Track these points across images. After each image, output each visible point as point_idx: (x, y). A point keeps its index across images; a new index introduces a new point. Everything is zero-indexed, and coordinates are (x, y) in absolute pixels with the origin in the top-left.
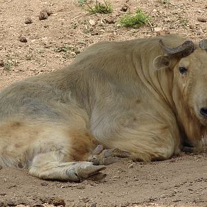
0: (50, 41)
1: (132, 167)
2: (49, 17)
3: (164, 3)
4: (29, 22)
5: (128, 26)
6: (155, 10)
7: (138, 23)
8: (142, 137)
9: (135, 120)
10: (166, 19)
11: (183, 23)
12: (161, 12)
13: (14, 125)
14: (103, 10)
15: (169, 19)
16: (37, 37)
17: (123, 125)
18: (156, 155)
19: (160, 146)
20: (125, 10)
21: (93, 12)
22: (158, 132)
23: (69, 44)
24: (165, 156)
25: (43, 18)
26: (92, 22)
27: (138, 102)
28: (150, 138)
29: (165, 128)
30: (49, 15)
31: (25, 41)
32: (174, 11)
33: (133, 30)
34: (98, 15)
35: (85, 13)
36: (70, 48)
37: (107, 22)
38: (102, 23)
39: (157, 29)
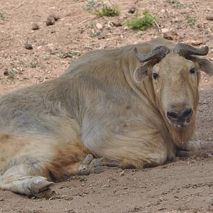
0: (56, 47)
1: (123, 175)
2: (56, 23)
3: (173, 3)
4: (36, 28)
5: (135, 28)
6: (163, 11)
7: (145, 25)
8: (134, 144)
9: (125, 126)
10: (174, 20)
11: (191, 22)
12: (169, 12)
13: (3, 138)
14: (111, 13)
15: (177, 19)
16: (43, 44)
17: (113, 132)
18: (149, 162)
19: (152, 152)
20: (132, 12)
21: (101, 16)
22: (149, 138)
23: (75, 49)
24: (158, 162)
25: (50, 24)
26: (99, 26)
27: (128, 108)
28: (141, 144)
29: (157, 133)
30: (56, 20)
31: (31, 48)
32: (183, 10)
33: (140, 32)
34: (106, 18)
35: (92, 16)
36: (76, 54)
37: (114, 25)
38: (109, 26)
39: (164, 30)
